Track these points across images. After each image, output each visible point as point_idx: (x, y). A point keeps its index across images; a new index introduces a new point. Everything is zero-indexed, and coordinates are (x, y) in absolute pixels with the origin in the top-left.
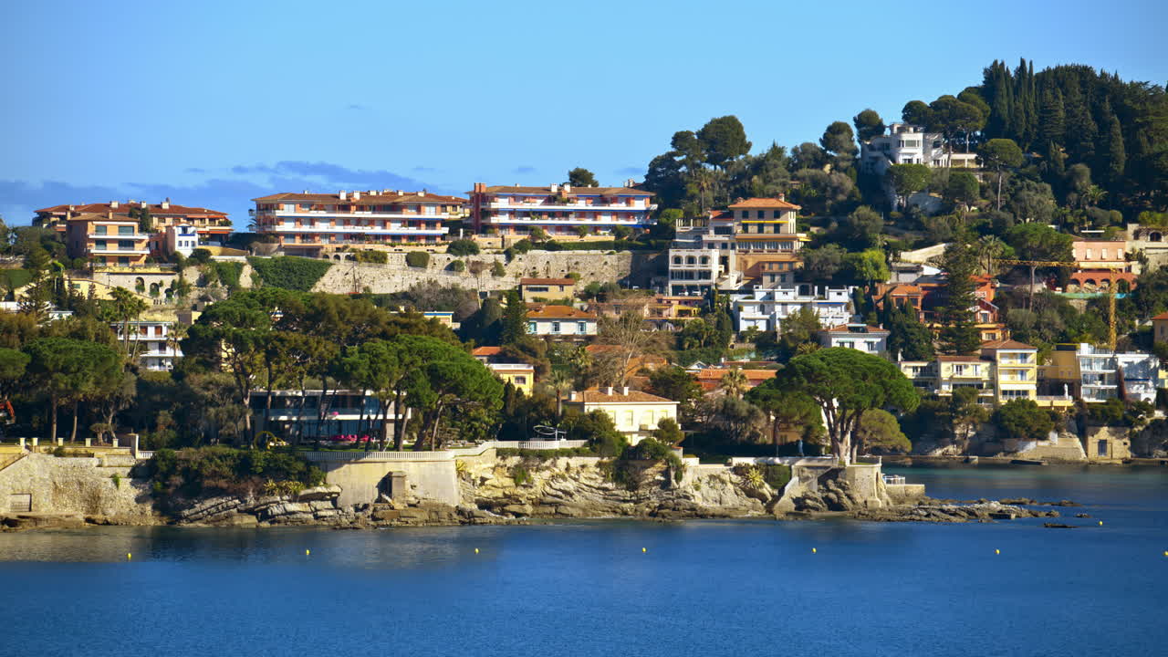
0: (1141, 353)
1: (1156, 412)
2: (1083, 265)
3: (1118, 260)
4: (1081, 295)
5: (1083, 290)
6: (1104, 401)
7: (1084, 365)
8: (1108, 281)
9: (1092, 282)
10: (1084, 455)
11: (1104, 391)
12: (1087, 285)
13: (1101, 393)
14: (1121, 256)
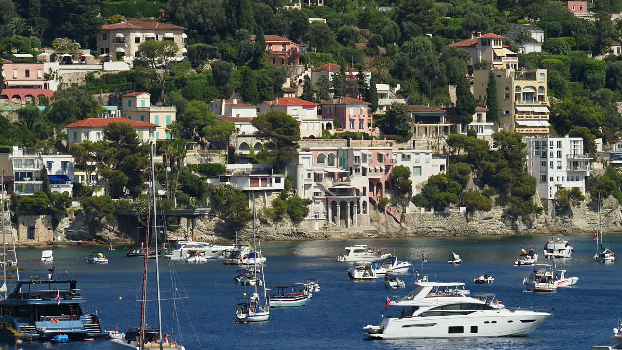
0: (60, 154)
1: (73, 203)
2: (11, 83)
3: (39, 79)
4: (10, 108)
5: (11, 104)
6: (31, 195)
7: (15, 165)
8: (30, 96)
9: (18, 97)
10: (17, 240)
11: (32, 185)
12: (14, 100)
13: (30, 188)
14: (41, 75)
